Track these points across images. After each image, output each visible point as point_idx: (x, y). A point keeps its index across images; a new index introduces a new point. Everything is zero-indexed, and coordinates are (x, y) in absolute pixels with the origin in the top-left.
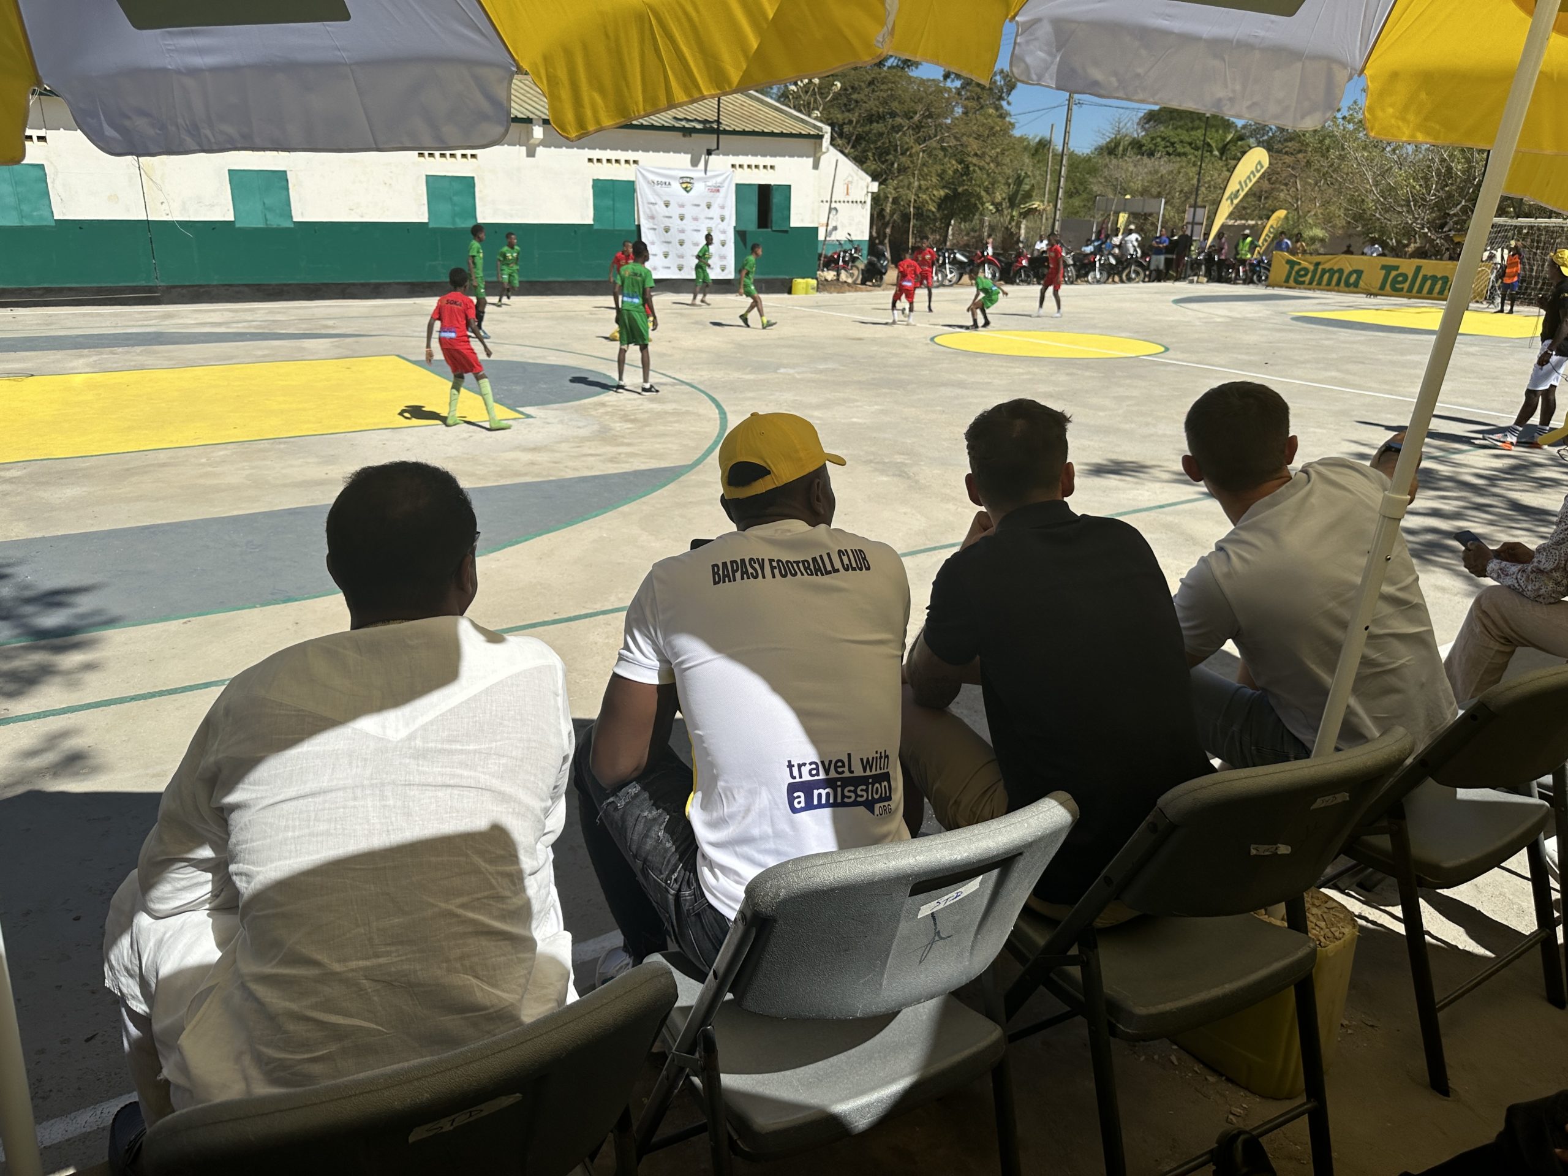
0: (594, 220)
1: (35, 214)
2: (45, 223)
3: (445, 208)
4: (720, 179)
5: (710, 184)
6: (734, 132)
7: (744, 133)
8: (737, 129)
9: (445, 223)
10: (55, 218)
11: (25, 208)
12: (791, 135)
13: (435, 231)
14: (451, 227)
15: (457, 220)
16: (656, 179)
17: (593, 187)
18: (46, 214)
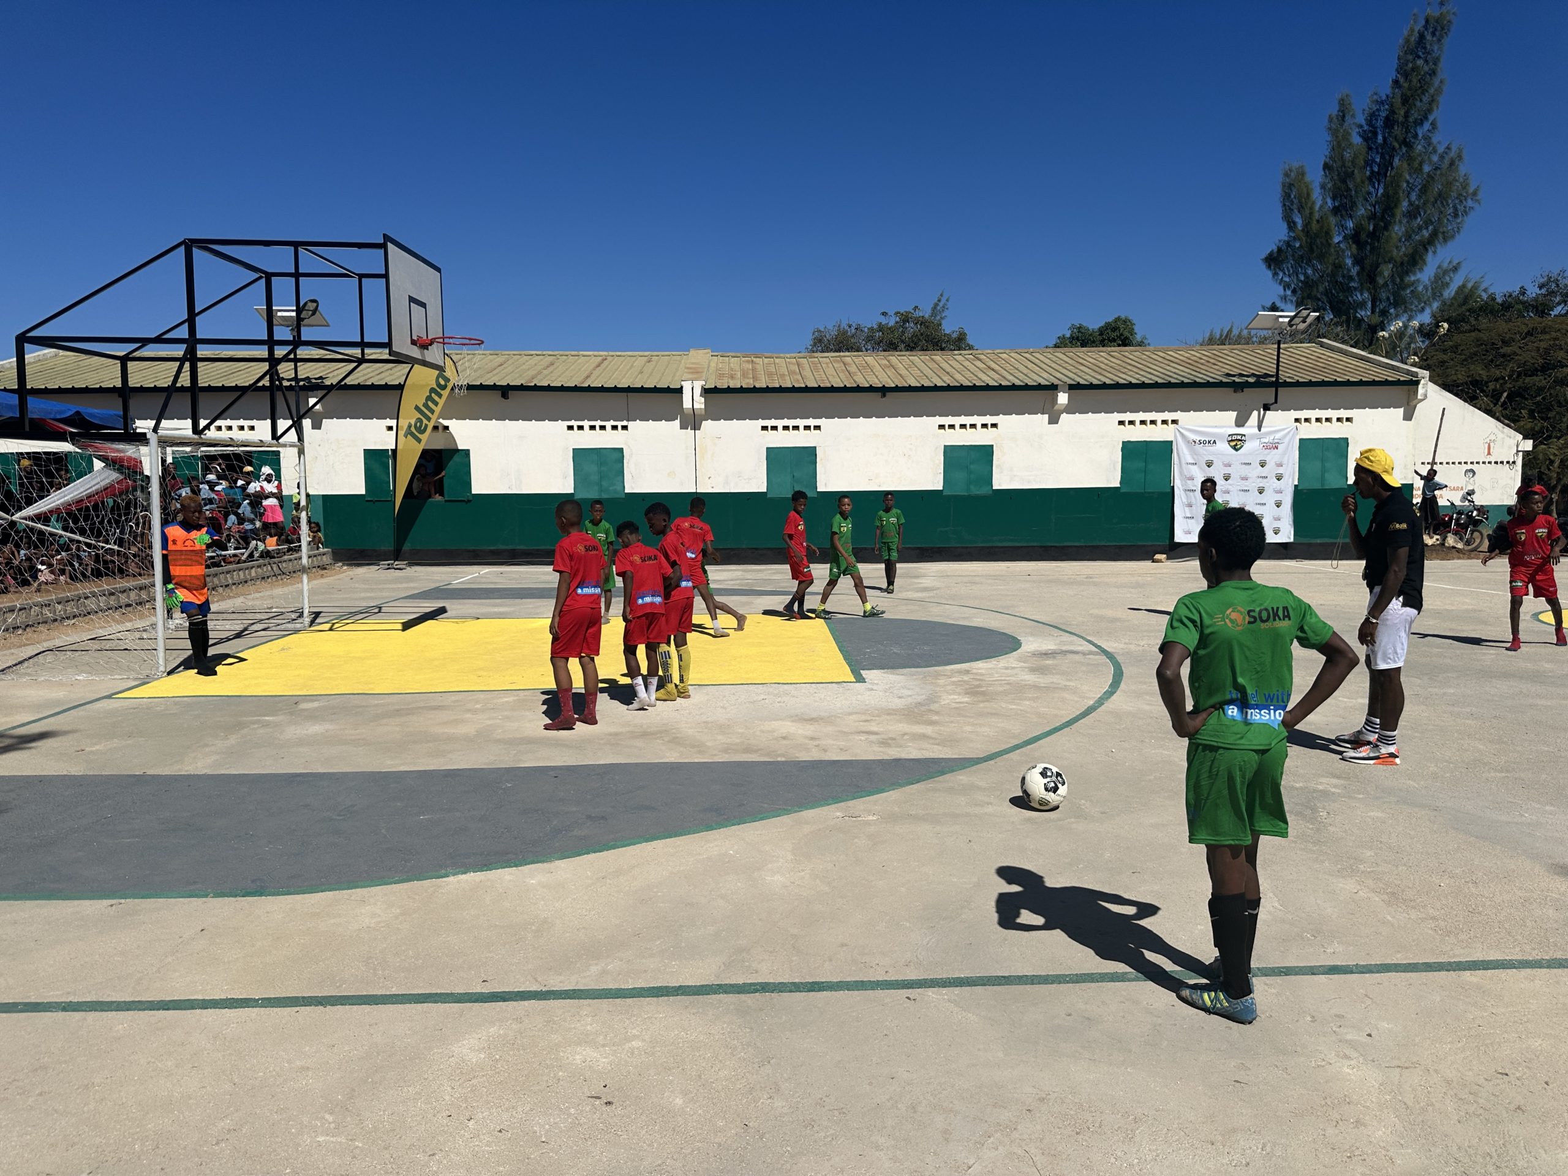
0: (1121, 483)
1: (611, 488)
2: (618, 496)
3: (960, 476)
4: (1278, 436)
5: (1263, 440)
6: (1298, 384)
7: (1310, 384)
8: (1301, 380)
9: (960, 491)
10: (626, 491)
11: (605, 484)
12: (1373, 383)
13: (949, 497)
14: (966, 494)
15: (972, 487)
16: (1197, 438)
17: (1122, 450)
18: (619, 488)
